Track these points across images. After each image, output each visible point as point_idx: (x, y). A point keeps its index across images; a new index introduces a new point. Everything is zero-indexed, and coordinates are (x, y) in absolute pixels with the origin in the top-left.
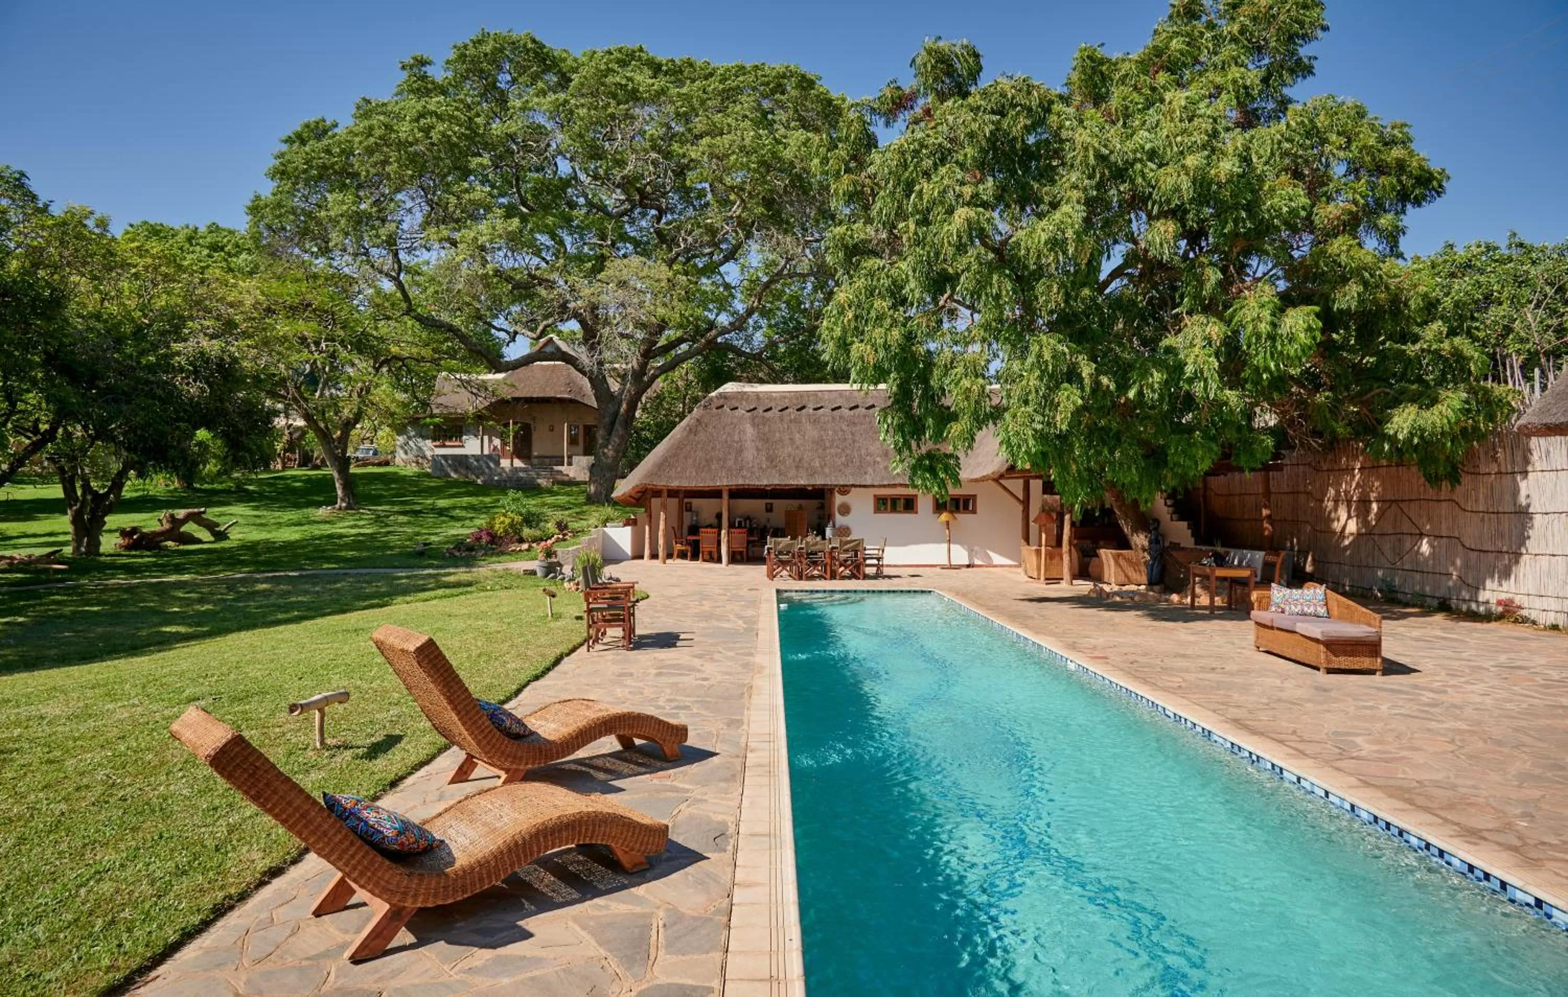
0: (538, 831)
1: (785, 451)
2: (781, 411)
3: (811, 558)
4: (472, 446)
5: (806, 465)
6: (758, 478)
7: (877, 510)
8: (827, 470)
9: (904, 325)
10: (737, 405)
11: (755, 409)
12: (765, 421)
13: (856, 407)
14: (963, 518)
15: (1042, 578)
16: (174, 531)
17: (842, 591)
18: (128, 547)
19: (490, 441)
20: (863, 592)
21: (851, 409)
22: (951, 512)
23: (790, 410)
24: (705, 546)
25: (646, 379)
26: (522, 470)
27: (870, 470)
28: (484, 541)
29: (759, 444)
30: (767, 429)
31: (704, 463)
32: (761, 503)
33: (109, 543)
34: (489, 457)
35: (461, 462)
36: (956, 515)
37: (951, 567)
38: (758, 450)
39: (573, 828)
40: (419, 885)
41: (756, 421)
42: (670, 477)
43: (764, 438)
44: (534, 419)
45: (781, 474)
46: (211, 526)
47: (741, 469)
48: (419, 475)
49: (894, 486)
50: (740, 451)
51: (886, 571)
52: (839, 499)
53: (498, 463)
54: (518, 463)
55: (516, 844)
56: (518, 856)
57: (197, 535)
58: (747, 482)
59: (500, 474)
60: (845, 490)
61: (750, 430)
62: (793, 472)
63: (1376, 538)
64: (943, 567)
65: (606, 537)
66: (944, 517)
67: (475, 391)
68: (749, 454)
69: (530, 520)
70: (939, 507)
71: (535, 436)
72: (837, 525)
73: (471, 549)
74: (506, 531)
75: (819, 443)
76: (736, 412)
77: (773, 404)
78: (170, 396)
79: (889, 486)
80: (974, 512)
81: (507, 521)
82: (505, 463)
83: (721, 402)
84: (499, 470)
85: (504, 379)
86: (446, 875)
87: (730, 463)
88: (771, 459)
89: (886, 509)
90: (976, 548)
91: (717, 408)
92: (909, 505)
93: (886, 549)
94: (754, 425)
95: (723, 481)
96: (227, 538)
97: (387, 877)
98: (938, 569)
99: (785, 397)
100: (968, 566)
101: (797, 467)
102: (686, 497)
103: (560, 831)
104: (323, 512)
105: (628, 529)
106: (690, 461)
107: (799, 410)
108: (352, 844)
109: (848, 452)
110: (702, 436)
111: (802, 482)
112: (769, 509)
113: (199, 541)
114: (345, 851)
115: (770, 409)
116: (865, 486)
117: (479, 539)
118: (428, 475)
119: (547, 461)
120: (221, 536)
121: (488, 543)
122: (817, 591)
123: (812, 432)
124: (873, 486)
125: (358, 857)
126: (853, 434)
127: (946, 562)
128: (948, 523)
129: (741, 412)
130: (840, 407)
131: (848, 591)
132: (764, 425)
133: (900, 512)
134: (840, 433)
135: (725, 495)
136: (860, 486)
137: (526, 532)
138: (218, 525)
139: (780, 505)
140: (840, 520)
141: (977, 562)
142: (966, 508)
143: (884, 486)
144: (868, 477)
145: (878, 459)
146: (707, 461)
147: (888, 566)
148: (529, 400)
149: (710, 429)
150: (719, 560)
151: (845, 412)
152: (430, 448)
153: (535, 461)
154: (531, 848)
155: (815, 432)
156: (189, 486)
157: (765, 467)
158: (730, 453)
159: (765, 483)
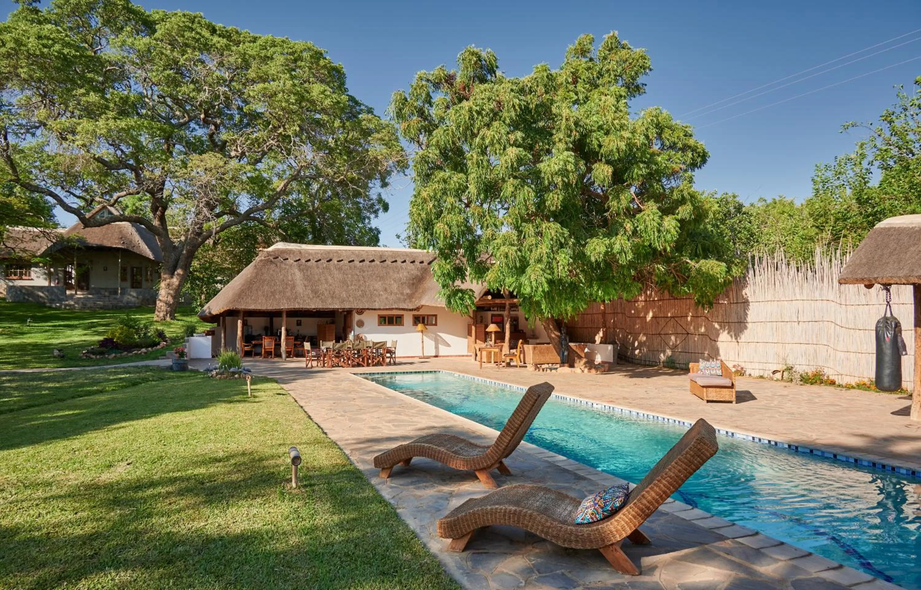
1: (322, 288)
2: (316, 261)
4: (39, 280)
5: (337, 296)
7: (380, 324)
8: (351, 299)
10: (287, 257)
11: (299, 260)
12: (307, 268)
13: (363, 261)
14: (430, 328)
15: (493, 362)
21: (361, 262)
22: (423, 325)
23: (322, 261)
25: (201, 237)
27: (377, 299)
28: (109, 347)
29: (306, 282)
30: (309, 273)
31: (270, 294)
36: (426, 326)
38: (305, 286)
41: (302, 267)
43: (307, 278)
44: (90, 261)
45: (322, 301)
47: (296, 298)
50: (294, 286)
52: (356, 317)
53: (63, 292)
58: (301, 306)
59: (67, 300)
60: (360, 311)
61: (298, 275)
62: (330, 300)
63: (663, 336)
64: (420, 358)
66: (419, 327)
68: (300, 289)
70: (416, 322)
71: (92, 274)
74: (124, 339)
75: (344, 282)
76: (287, 262)
77: (310, 257)
79: (384, 309)
80: (436, 324)
81: (124, 332)
83: (276, 254)
84: (65, 296)
87: (288, 294)
88: (314, 292)
89: (385, 323)
91: (275, 258)
92: (399, 321)
94: (300, 270)
95: (285, 306)
98: (417, 359)
99: (318, 253)
101: (332, 297)
105: (210, 337)
106: (260, 293)
107: (328, 261)
109: (362, 288)
110: (266, 276)
111: (337, 307)
115: (309, 260)
116: (375, 309)
117: (103, 346)
119: (102, 291)
123: (338, 275)
124: (380, 309)
126: (363, 277)
127: (421, 355)
128: (421, 331)
129: (290, 261)
130: (353, 261)
132: (307, 270)
133: (394, 325)
134: (356, 277)
135: (284, 315)
136: (372, 309)
142: (431, 322)
143: (387, 309)
144: (376, 303)
145: (381, 293)
146: (272, 292)
147: (399, 357)
148: (90, 248)
149: (271, 272)
151: (357, 263)
152: (4, 280)
155: (340, 275)
157: (311, 297)
158: (287, 288)
159: (313, 307)
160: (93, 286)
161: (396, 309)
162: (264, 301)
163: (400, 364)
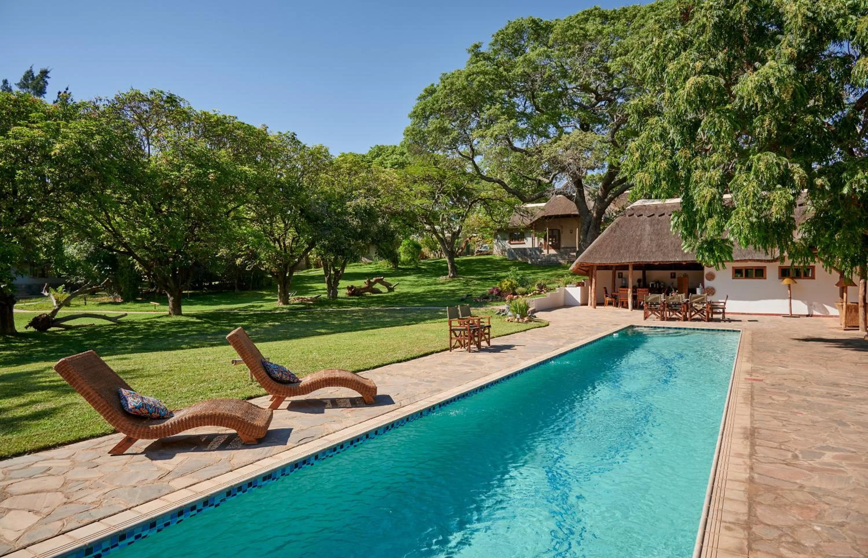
0: (193, 417)
1: (669, 241)
3: (673, 307)
4: (528, 243)
6: (649, 258)
7: (735, 277)
9: (671, 158)
10: (642, 213)
11: (653, 215)
12: (659, 222)
14: (802, 282)
15: (844, 325)
16: (370, 288)
17: (676, 328)
18: (350, 295)
19: (538, 240)
20: (690, 329)
22: (793, 278)
24: (621, 299)
25: (606, 200)
26: (554, 255)
28: (494, 294)
29: (653, 237)
30: (659, 227)
31: (616, 249)
32: (667, 273)
33: (342, 293)
34: (537, 249)
35: (523, 252)
36: (796, 280)
37: (792, 316)
38: (651, 240)
39: (211, 419)
40: (136, 429)
41: (653, 222)
42: (595, 258)
43: (656, 232)
44: (562, 227)
45: (664, 254)
46: (387, 285)
47: (639, 252)
48: (502, 260)
49: (746, 261)
50: (640, 241)
51: (727, 316)
52: (707, 270)
53: (541, 251)
54: (552, 252)
55: (182, 420)
56: (183, 426)
57: (381, 290)
59: (542, 258)
61: (648, 228)
62: (672, 253)
64: (785, 316)
65: (566, 292)
66: (786, 281)
67: (522, 213)
68: (645, 243)
69: (523, 282)
70: (784, 273)
71: (562, 236)
72: (706, 286)
73: (487, 298)
74: (507, 288)
76: (641, 218)
77: (666, 211)
78: (345, 226)
79: (741, 261)
80: (813, 278)
81: (509, 283)
82: (545, 252)
83: (632, 212)
84: (541, 256)
85: (545, 206)
86: (149, 428)
87: (633, 249)
88: (659, 246)
89: (742, 276)
90: (814, 303)
91: (629, 216)
92: (760, 273)
93: (728, 302)
94: (651, 225)
96: (393, 291)
97: (122, 424)
98: (780, 318)
99: (675, 207)
100: (808, 316)
101: (675, 251)
102: (616, 269)
103: (204, 418)
104: (442, 279)
105: (579, 288)
106: (607, 249)
108: (108, 408)
110: (618, 233)
111: (678, 260)
112: (673, 276)
113: (381, 292)
114: (105, 410)
115: (664, 214)
117: (492, 293)
118: (506, 259)
119: (568, 250)
120: (391, 290)
121: (496, 295)
122: (659, 328)
125: (110, 413)
127: (788, 313)
128: (789, 286)
129: (644, 217)
131: (680, 328)
132: (658, 224)
133: (752, 278)
135: (630, 268)
137: (520, 289)
138: (391, 285)
139: (679, 273)
140: (707, 283)
141: (815, 313)
142: (806, 276)
143: (738, 261)
146: (618, 248)
147: (729, 313)
148: (557, 217)
149: (624, 229)
150: (627, 307)
152: (508, 245)
153: (562, 250)
154: (189, 424)
156: (396, 267)
157: (654, 250)
158: (633, 243)
159: (653, 260)
160: (563, 246)
161: (750, 260)
162: (610, 256)
163: (730, 321)
